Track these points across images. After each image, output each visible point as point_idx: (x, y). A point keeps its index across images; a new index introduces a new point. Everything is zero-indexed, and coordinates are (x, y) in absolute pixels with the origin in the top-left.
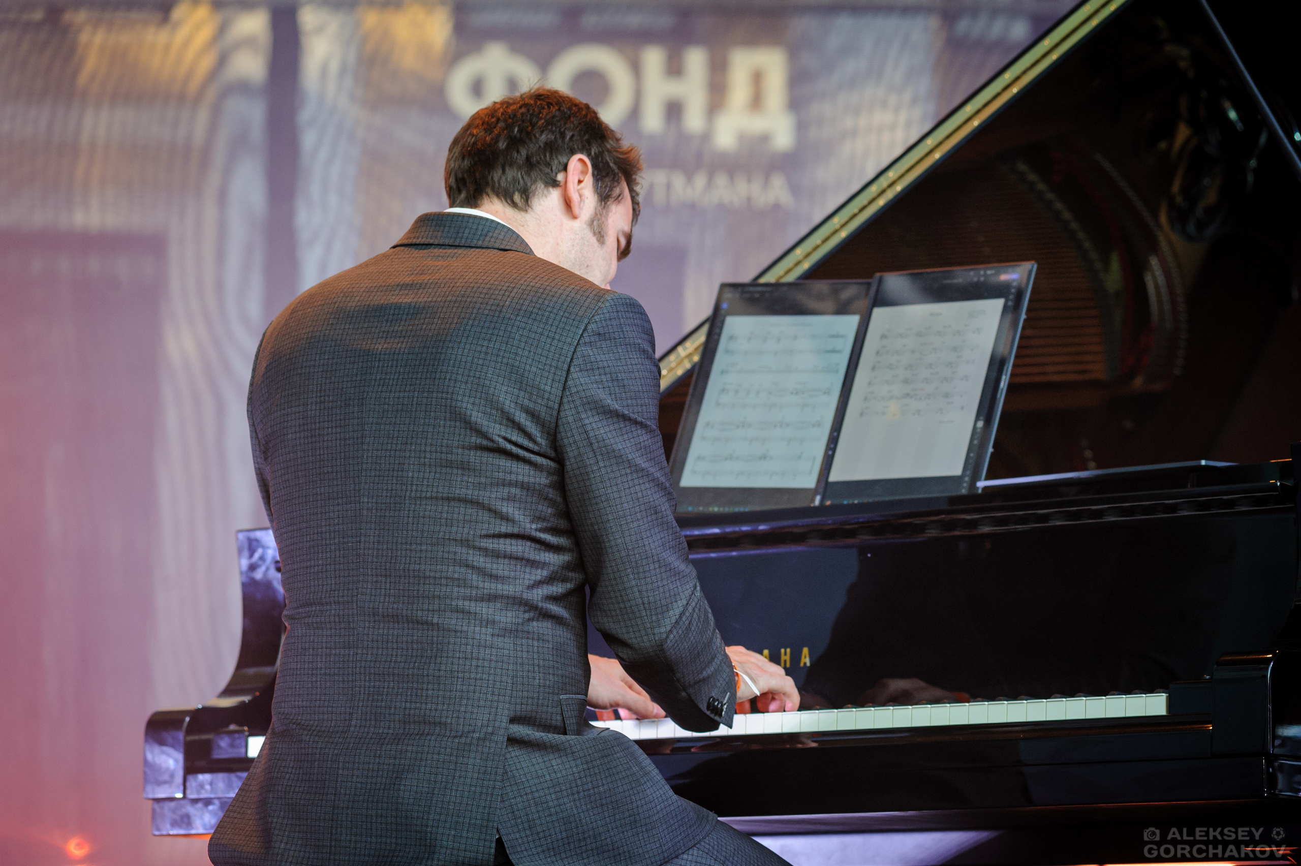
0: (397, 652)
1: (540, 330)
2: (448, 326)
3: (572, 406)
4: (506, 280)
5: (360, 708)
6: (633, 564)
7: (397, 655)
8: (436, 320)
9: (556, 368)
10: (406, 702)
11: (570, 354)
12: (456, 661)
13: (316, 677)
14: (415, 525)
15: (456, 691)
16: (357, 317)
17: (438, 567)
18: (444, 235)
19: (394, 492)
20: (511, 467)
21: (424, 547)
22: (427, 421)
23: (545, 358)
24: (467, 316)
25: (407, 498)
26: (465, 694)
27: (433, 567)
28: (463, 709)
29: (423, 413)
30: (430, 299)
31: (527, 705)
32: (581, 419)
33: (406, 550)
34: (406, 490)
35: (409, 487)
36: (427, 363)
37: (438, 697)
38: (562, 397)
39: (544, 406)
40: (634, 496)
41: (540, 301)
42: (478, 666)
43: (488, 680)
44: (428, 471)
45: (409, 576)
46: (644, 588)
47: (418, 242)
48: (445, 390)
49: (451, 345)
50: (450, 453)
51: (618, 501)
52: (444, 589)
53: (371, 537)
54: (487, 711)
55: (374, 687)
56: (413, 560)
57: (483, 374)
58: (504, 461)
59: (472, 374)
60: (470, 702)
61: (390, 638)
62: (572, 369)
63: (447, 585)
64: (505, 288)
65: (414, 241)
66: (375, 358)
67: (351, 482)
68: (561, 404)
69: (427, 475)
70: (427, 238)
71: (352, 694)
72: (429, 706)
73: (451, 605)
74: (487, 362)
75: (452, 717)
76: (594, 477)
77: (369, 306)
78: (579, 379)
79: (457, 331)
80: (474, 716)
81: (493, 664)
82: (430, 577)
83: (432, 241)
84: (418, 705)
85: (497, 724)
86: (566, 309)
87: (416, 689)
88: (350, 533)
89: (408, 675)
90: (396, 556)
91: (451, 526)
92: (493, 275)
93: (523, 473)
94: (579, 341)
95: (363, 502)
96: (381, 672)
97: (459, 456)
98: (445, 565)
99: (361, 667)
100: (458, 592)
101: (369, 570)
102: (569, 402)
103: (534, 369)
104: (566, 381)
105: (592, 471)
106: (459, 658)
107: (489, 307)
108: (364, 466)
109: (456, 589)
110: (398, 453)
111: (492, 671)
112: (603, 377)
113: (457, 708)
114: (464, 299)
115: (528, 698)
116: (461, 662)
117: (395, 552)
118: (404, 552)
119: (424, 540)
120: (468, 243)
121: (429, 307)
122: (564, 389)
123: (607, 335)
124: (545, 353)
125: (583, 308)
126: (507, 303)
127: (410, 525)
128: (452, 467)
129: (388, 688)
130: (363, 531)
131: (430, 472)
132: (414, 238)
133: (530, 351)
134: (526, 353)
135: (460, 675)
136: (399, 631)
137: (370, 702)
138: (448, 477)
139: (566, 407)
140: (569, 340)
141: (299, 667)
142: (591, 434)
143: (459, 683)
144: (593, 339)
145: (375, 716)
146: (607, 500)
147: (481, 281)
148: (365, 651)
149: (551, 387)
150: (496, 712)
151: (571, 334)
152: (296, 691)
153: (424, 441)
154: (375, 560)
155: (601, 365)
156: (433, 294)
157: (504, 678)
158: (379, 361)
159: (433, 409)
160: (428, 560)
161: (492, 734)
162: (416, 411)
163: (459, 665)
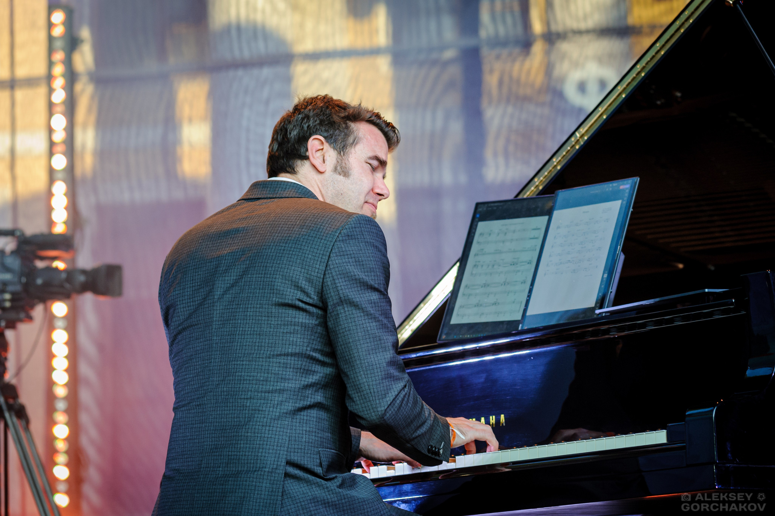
0: (226, 424)
1: (314, 235)
2: (264, 237)
3: (331, 276)
4: (298, 211)
5: (206, 457)
6: (364, 368)
7: (226, 426)
8: (258, 235)
9: (323, 255)
10: (229, 451)
11: (330, 247)
12: (257, 427)
13: (186, 441)
14: (240, 351)
15: (256, 444)
16: (214, 237)
17: (252, 374)
18: (267, 192)
19: (230, 332)
20: (295, 314)
21: (244, 363)
22: (250, 291)
23: (317, 250)
24: (275, 231)
25: (237, 335)
26: (261, 446)
27: (249, 374)
28: (260, 454)
29: (247, 287)
30: (255, 224)
31: (297, 452)
32: (335, 283)
33: (235, 364)
34: (237, 331)
35: (238, 329)
36: (251, 258)
37: (246, 448)
38: (325, 271)
39: (315, 276)
40: (366, 329)
41: (316, 220)
42: (269, 430)
43: (275, 438)
44: (248, 319)
45: (235, 380)
46: (371, 383)
47: (252, 198)
48: (260, 273)
49: (265, 247)
50: (261, 308)
51: (355, 331)
52: (254, 386)
53: (217, 359)
54: (274, 455)
55: (214, 445)
56: (238, 370)
57: (281, 261)
58: (292, 311)
59: (275, 262)
60: (264, 450)
61: (223, 416)
62: (331, 255)
63: (256, 384)
64: (297, 216)
65: (251, 197)
66: (223, 258)
67: (208, 329)
68: (324, 274)
69: (248, 321)
70: (257, 195)
71: (203, 450)
72: (241, 453)
73: (258, 395)
74: (284, 255)
75: (254, 459)
76: (342, 317)
77: (221, 231)
78: (335, 260)
79: (269, 240)
80: (266, 459)
81: (278, 429)
82: (247, 380)
83: (260, 197)
84: (235, 453)
85: (279, 463)
86: (330, 223)
87: (235, 444)
88: (206, 358)
89: (231, 437)
90: (229, 369)
91: (261, 350)
92: (291, 209)
93: (302, 318)
94: (336, 239)
95: (214, 340)
96: (217, 436)
97: (266, 310)
98: (256, 373)
99: (208, 434)
100: (262, 388)
101: (215, 378)
102: (329, 273)
103: (310, 256)
104: (328, 262)
105: (341, 313)
106: (259, 425)
107: (287, 226)
108: (214, 319)
109: (261, 386)
110: (233, 310)
111: (277, 433)
112: (350, 259)
113: (256, 454)
114: (274, 223)
115: (298, 449)
116: (260, 427)
117: (228, 366)
118: (233, 366)
119: (245, 359)
120: (281, 196)
121: (254, 229)
122: (327, 266)
123: (353, 237)
124: (317, 247)
125: (340, 222)
126: (297, 223)
127: (238, 351)
128: (262, 316)
129: (221, 445)
130: (213, 356)
131: (249, 320)
132: (250, 195)
133: (308, 247)
134: (306, 248)
135: (259, 435)
136: (228, 412)
137: (211, 453)
138: (260, 322)
139: (327, 276)
140: (330, 239)
141: (177, 436)
142: (341, 292)
143: (258, 440)
144: (344, 238)
145: (213, 461)
146: (349, 330)
147: (284, 213)
148: (210, 425)
149: (320, 265)
150: (279, 456)
151: (332, 236)
152: (176, 450)
153: (247, 302)
154: (218, 372)
155: (348, 253)
156: (257, 221)
157: (284, 437)
158: (225, 260)
159: (253, 284)
160: (246, 370)
161: (276, 469)
162: (244, 285)
163: (258, 429)
